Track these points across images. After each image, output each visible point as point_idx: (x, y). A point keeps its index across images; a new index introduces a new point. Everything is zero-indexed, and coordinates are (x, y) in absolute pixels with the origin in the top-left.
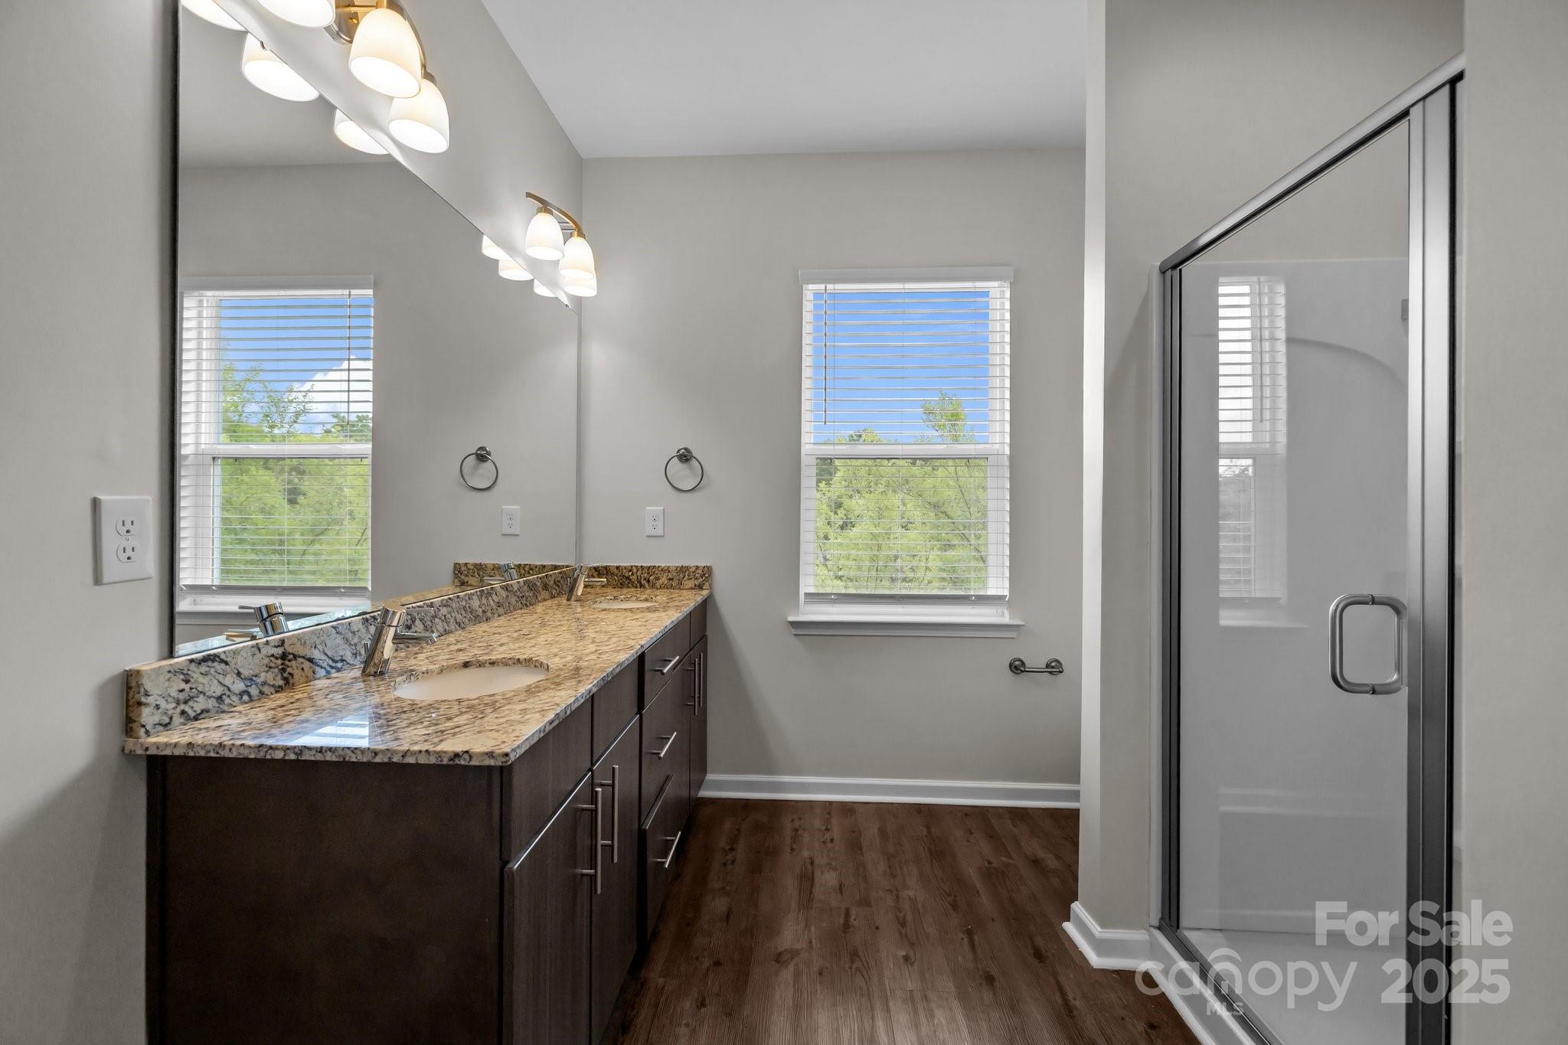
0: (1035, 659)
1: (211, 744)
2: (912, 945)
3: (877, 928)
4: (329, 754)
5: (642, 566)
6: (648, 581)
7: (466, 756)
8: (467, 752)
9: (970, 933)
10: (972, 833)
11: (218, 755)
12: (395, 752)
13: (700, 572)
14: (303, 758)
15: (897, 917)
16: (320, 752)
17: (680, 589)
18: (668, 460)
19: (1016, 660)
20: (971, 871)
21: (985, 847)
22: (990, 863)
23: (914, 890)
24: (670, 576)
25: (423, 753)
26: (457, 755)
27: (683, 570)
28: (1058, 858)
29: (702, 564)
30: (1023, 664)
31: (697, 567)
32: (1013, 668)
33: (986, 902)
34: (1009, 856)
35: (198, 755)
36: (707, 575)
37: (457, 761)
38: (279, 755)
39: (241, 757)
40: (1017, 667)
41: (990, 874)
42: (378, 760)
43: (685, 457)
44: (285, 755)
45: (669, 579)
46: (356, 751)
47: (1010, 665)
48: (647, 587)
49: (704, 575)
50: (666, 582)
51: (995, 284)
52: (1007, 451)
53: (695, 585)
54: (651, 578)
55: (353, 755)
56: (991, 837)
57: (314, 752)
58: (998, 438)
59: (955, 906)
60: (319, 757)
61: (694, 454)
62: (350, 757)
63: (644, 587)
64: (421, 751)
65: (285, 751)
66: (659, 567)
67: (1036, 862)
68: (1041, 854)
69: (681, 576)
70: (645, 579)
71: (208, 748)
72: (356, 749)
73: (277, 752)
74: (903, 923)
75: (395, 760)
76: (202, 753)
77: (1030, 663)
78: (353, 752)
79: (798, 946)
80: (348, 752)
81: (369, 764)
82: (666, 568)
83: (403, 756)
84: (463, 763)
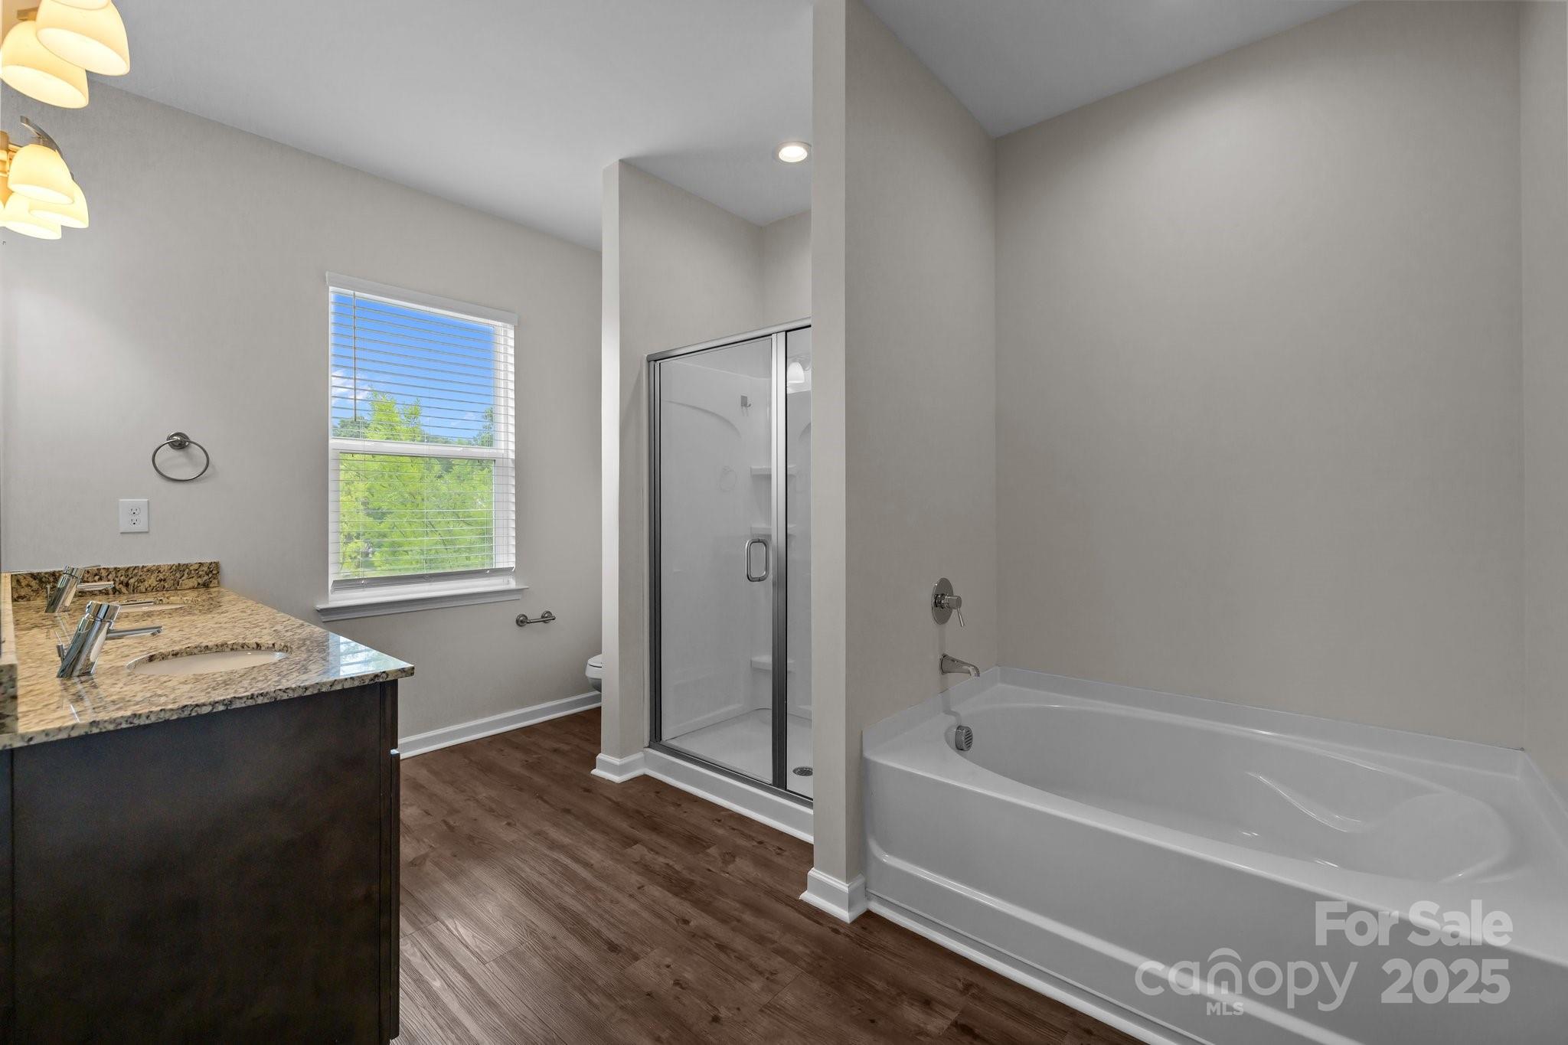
0: (534, 614)
1: (122, 717)
2: (507, 817)
3: (475, 820)
4: (261, 698)
5: (115, 569)
6: (127, 585)
7: (384, 675)
8: (384, 672)
9: (542, 798)
10: (502, 750)
11: (132, 725)
12: (325, 684)
13: (206, 569)
14: (234, 707)
15: (486, 810)
16: (252, 698)
17: (176, 589)
18: (156, 447)
19: (520, 616)
20: (517, 769)
21: (519, 755)
22: (527, 761)
23: (483, 793)
24: (161, 576)
25: (349, 680)
26: (376, 676)
27: (181, 569)
28: (567, 744)
29: (207, 560)
30: (526, 618)
31: (201, 564)
32: (519, 623)
33: (538, 780)
34: (536, 753)
35: (104, 730)
36: (214, 572)
37: (376, 680)
38: (206, 710)
39: (160, 720)
40: (522, 622)
41: (530, 766)
42: (308, 693)
43: (180, 443)
44: (213, 709)
45: (160, 580)
46: (288, 691)
47: (517, 621)
48: (126, 592)
49: (211, 572)
50: (155, 583)
51: (500, 324)
52: (512, 456)
53: (199, 584)
54: (132, 581)
55: (285, 695)
56: (517, 748)
57: (245, 700)
58: (506, 445)
59: (521, 789)
60: (250, 702)
61: (192, 439)
62: (282, 696)
63: (120, 592)
64: (346, 679)
65: (213, 705)
66: (143, 567)
67: (555, 751)
68: (556, 745)
69: (178, 575)
70: (122, 583)
71: (118, 721)
72: (286, 689)
73: (204, 708)
74: (491, 810)
75: (324, 690)
76: (111, 727)
77: (530, 617)
78: (284, 692)
79: (423, 852)
80: (279, 692)
81: (300, 698)
82: (155, 568)
83: (331, 686)
84: (381, 680)
